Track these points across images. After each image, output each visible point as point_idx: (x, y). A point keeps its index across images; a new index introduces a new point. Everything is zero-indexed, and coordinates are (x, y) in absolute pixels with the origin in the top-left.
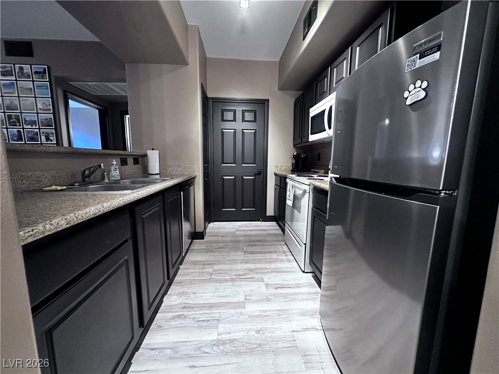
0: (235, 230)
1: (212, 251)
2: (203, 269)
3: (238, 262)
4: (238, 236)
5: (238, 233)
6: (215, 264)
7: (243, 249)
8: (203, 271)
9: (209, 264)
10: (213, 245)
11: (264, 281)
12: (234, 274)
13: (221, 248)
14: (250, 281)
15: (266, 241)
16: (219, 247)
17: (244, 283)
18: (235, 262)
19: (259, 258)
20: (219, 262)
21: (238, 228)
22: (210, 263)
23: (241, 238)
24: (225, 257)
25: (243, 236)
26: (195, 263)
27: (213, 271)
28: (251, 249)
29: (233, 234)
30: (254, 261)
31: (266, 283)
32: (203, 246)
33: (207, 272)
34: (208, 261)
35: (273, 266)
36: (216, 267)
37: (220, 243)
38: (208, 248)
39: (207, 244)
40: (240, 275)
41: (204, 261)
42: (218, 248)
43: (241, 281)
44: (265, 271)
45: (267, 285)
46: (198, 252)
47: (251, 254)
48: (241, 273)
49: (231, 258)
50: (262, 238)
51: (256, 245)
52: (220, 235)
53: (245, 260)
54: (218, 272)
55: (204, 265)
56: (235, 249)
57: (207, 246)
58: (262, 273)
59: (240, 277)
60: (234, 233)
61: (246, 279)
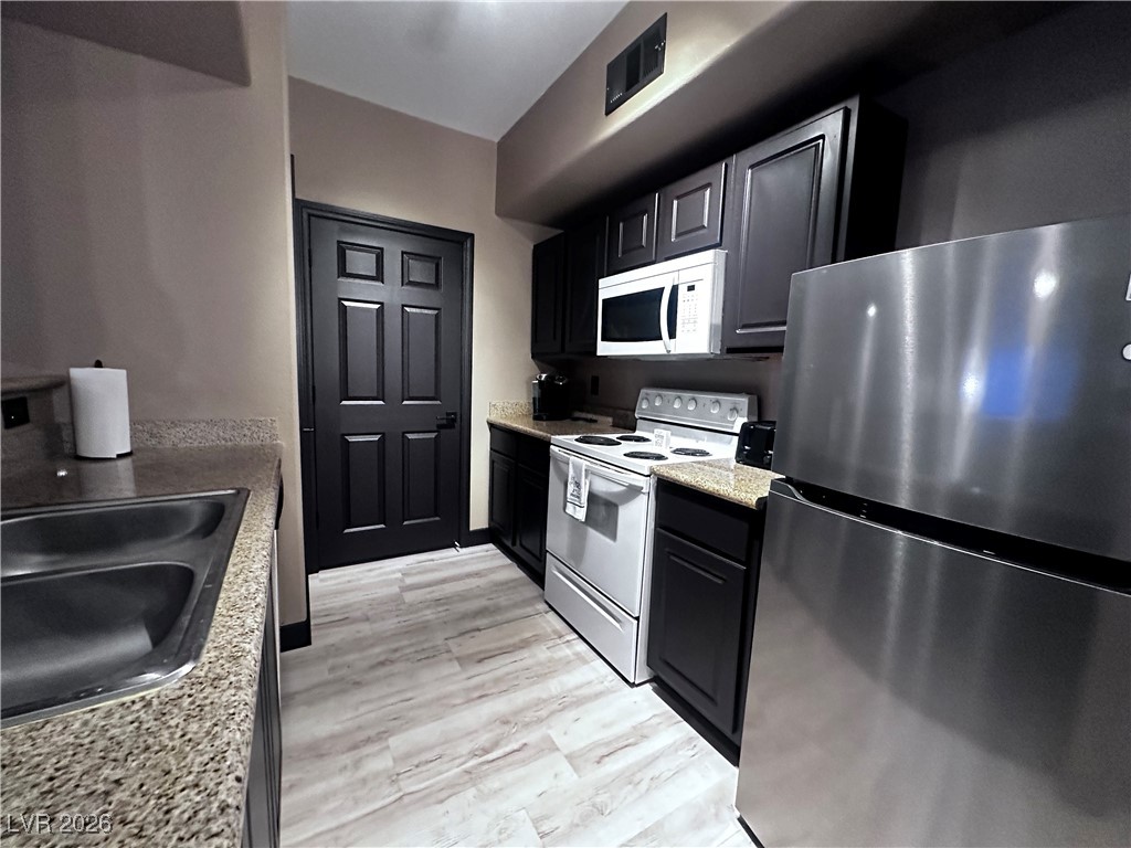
0: (396, 589)
1: (357, 684)
2: (357, 764)
3: (458, 701)
4: (413, 608)
5: (409, 597)
6: (387, 734)
7: (449, 651)
8: (362, 773)
9: (369, 740)
10: (351, 657)
11: (558, 749)
12: (465, 747)
13: (382, 664)
14: (524, 762)
16: (375, 661)
17: (509, 776)
18: (443, 705)
19: (506, 669)
20: (400, 722)
21: (402, 580)
22: (372, 732)
23: (429, 614)
24: (409, 695)
25: (428, 607)
26: (316, 751)
27: (394, 760)
28: (472, 645)
29: (395, 604)
30: (504, 685)
31: (566, 752)
32: (320, 673)
33: (376, 775)
34: (360, 728)
35: (554, 686)
36: (397, 743)
37: (372, 646)
38: (340, 673)
39: (331, 662)
40: (486, 751)
41: (348, 733)
42: (373, 667)
43: (498, 770)
44: (543, 713)
45: (570, 758)
46: (309, 703)
47: (480, 661)
48: (484, 739)
49: (430, 693)
50: (483, 602)
51: (479, 630)
52: (358, 614)
53: (476, 688)
54: (416, 760)
55: (355, 747)
56: (430, 657)
57: (332, 669)
58: (540, 720)
59: (486, 761)
60: (397, 600)
61: (510, 759)
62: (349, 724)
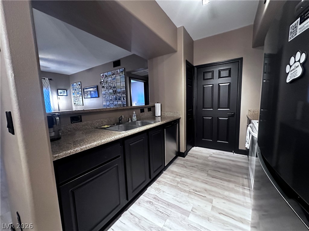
0: (208, 155)
1: (186, 167)
2: (175, 177)
3: (200, 180)
4: (209, 161)
5: (210, 158)
6: (183, 177)
7: (208, 172)
8: (174, 179)
9: (180, 176)
10: (188, 163)
11: (212, 203)
12: (193, 188)
13: (192, 166)
14: (202, 199)
15: (230, 170)
16: (192, 165)
17: (196, 198)
18: (197, 179)
20: (187, 177)
21: (211, 154)
22: (181, 175)
23: (210, 163)
24: (192, 174)
25: (212, 162)
26: (172, 172)
27: (180, 181)
28: (214, 174)
29: (206, 158)
30: (212, 184)
31: (213, 205)
32: (182, 162)
33: (176, 181)
34: (180, 173)
36: (183, 179)
37: (193, 163)
38: (185, 164)
40: (196, 191)
43: (195, 196)
44: (216, 195)
45: (213, 207)
46: (177, 166)
47: (213, 177)
48: (198, 189)
49: (196, 176)
51: (219, 172)
52: (196, 157)
53: (206, 181)
54: (183, 183)
55: (177, 175)
56: (202, 170)
57: (184, 163)
58: (214, 196)
59: (195, 192)
61: (199, 196)
62: (179, 172)
